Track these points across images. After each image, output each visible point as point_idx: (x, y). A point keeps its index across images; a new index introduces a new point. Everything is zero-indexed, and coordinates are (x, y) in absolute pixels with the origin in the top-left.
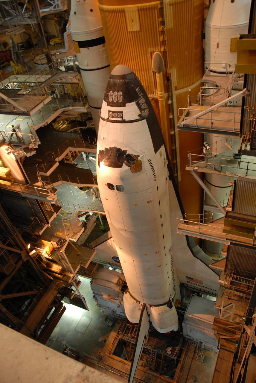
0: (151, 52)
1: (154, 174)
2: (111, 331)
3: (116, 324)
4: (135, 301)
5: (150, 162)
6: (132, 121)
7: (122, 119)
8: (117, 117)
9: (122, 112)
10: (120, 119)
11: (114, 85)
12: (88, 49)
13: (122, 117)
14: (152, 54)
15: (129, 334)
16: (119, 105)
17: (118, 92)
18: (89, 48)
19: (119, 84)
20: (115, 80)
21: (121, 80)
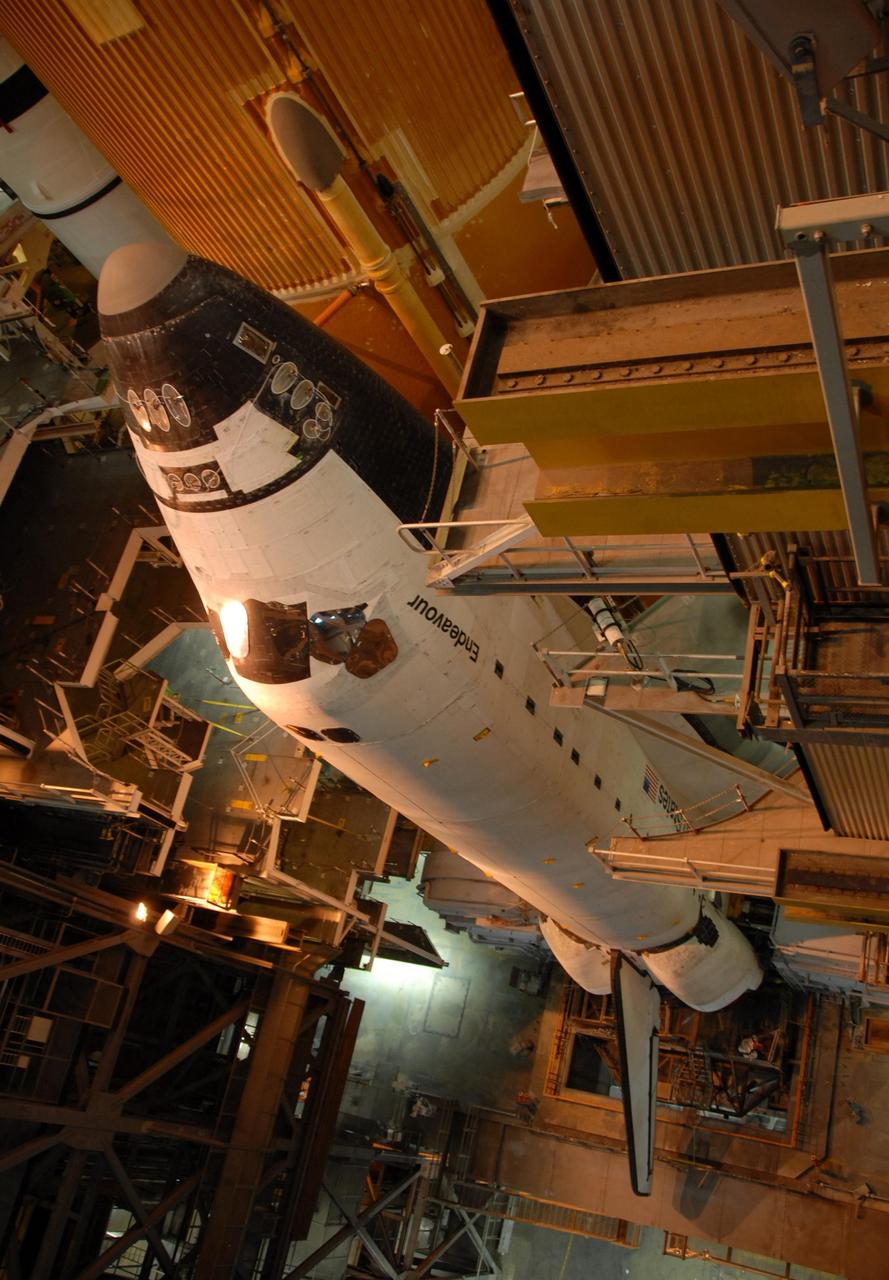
0: (249, 106)
1: (459, 641)
2: (542, 1007)
3: (552, 983)
4: (582, 946)
5: (423, 605)
6: (270, 485)
7: (229, 491)
8: (204, 489)
9: (214, 466)
10: (221, 495)
11: (128, 363)
12: (10, 130)
13: (224, 485)
14: (254, 109)
15: (603, 1017)
16: (189, 440)
17: (157, 386)
18: (13, 124)
19: (145, 353)
20: (123, 338)
21: (147, 333)
